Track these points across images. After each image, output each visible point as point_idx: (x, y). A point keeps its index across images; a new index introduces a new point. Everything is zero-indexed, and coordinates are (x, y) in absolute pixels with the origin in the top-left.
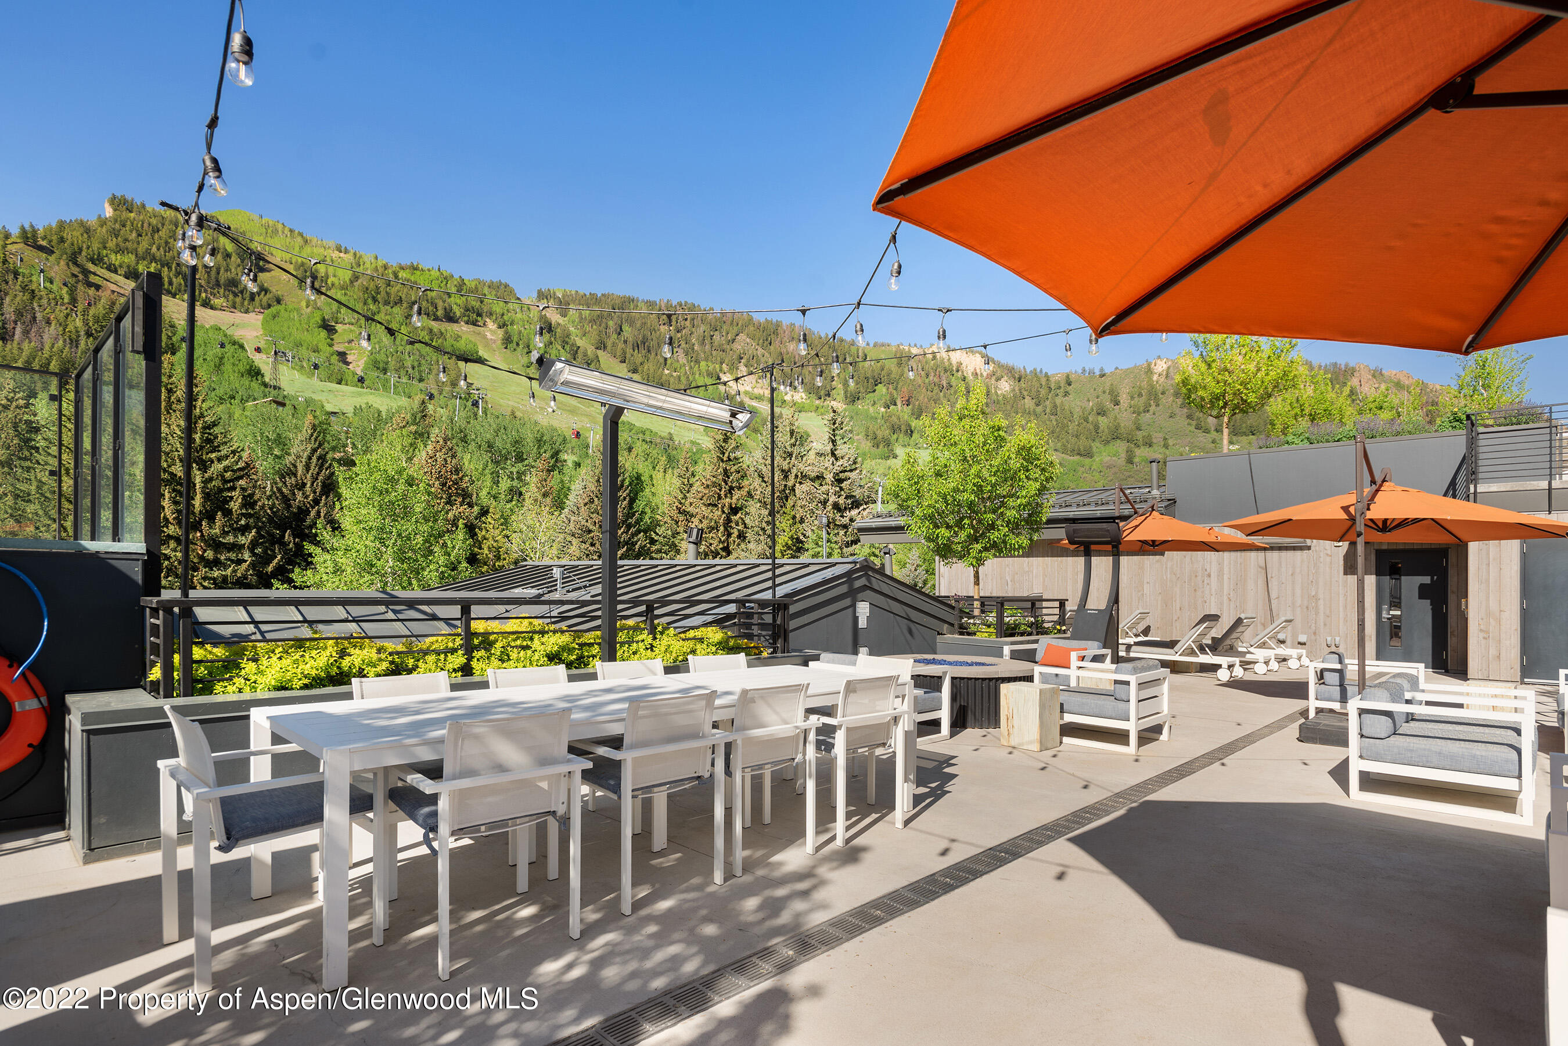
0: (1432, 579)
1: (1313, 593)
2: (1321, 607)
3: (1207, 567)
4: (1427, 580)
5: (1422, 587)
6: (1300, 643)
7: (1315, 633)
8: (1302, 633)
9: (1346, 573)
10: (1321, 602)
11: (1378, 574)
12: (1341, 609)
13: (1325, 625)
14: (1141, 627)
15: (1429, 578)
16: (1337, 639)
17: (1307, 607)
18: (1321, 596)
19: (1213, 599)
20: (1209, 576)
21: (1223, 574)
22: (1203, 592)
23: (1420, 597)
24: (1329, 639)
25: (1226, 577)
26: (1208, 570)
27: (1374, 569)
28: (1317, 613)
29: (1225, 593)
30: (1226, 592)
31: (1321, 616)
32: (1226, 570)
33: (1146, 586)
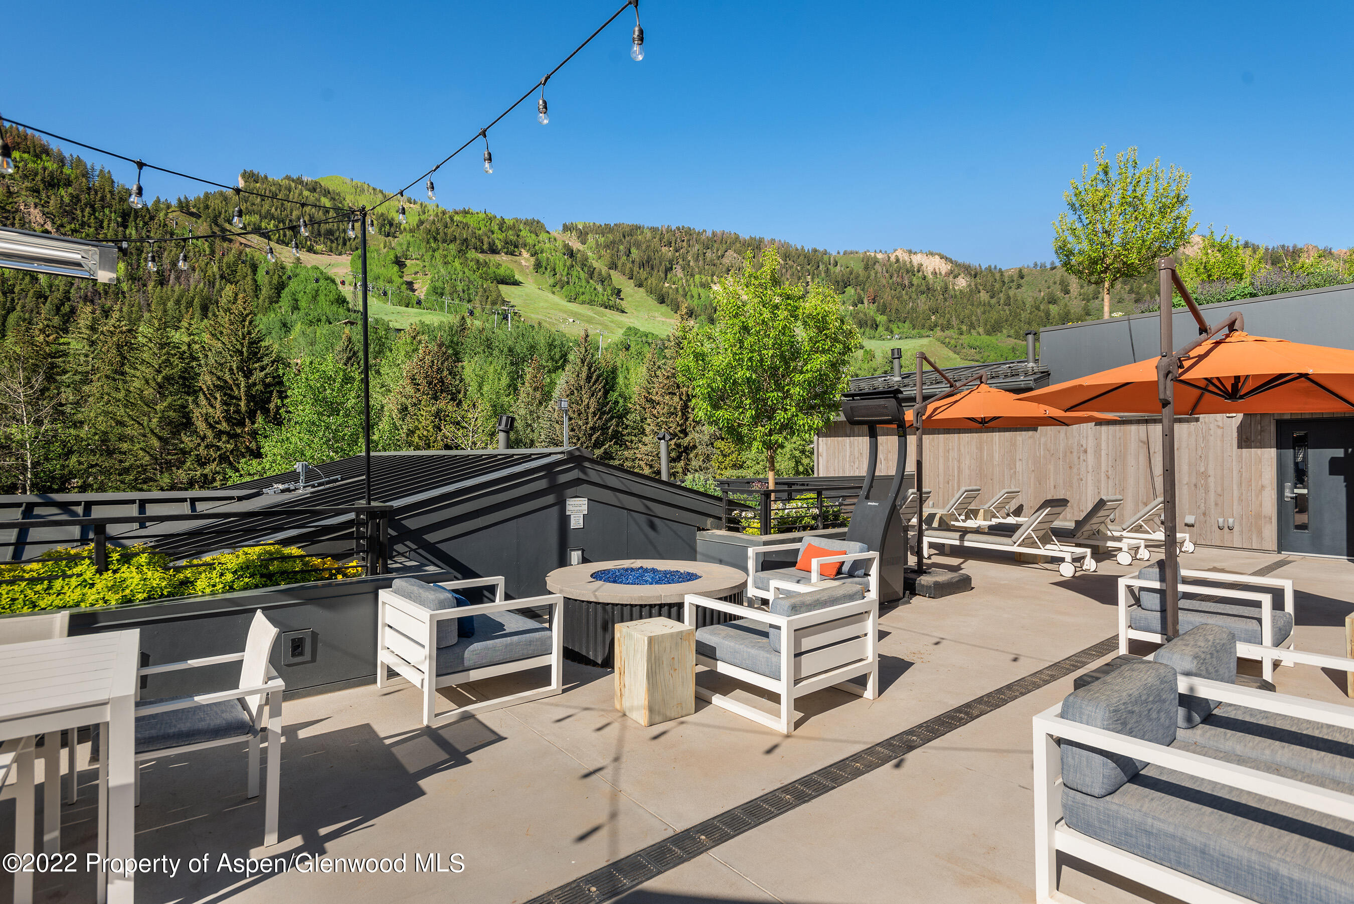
0: (1346, 452)
1: (1202, 469)
2: (1212, 485)
3: (1084, 442)
4: (1339, 453)
5: (1333, 461)
6: (1186, 525)
7: (1204, 514)
8: (1190, 514)
9: (1240, 446)
10: (1211, 480)
11: (1279, 446)
12: (1235, 487)
13: (1216, 504)
14: (1013, 506)
15: (1342, 450)
16: (1231, 520)
17: (1195, 485)
18: (1211, 472)
19: (1089, 476)
20: (1086, 452)
21: (1101, 450)
22: (1079, 469)
23: (1332, 473)
24: (1221, 520)
25: (1103, 453)
26: (1084, 446)
27: (1274, 442)
28: (1207, 491)
29: (1103, 471)
30: (1103, 468)
31: (1212, 496)
32: (1104, 445)
33: (1018, 464)
